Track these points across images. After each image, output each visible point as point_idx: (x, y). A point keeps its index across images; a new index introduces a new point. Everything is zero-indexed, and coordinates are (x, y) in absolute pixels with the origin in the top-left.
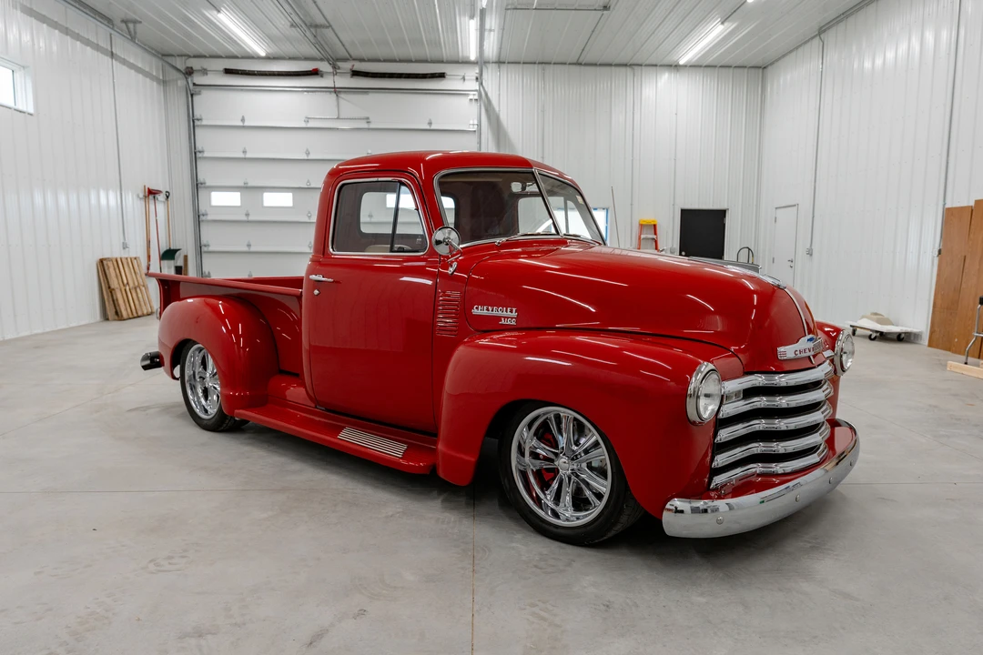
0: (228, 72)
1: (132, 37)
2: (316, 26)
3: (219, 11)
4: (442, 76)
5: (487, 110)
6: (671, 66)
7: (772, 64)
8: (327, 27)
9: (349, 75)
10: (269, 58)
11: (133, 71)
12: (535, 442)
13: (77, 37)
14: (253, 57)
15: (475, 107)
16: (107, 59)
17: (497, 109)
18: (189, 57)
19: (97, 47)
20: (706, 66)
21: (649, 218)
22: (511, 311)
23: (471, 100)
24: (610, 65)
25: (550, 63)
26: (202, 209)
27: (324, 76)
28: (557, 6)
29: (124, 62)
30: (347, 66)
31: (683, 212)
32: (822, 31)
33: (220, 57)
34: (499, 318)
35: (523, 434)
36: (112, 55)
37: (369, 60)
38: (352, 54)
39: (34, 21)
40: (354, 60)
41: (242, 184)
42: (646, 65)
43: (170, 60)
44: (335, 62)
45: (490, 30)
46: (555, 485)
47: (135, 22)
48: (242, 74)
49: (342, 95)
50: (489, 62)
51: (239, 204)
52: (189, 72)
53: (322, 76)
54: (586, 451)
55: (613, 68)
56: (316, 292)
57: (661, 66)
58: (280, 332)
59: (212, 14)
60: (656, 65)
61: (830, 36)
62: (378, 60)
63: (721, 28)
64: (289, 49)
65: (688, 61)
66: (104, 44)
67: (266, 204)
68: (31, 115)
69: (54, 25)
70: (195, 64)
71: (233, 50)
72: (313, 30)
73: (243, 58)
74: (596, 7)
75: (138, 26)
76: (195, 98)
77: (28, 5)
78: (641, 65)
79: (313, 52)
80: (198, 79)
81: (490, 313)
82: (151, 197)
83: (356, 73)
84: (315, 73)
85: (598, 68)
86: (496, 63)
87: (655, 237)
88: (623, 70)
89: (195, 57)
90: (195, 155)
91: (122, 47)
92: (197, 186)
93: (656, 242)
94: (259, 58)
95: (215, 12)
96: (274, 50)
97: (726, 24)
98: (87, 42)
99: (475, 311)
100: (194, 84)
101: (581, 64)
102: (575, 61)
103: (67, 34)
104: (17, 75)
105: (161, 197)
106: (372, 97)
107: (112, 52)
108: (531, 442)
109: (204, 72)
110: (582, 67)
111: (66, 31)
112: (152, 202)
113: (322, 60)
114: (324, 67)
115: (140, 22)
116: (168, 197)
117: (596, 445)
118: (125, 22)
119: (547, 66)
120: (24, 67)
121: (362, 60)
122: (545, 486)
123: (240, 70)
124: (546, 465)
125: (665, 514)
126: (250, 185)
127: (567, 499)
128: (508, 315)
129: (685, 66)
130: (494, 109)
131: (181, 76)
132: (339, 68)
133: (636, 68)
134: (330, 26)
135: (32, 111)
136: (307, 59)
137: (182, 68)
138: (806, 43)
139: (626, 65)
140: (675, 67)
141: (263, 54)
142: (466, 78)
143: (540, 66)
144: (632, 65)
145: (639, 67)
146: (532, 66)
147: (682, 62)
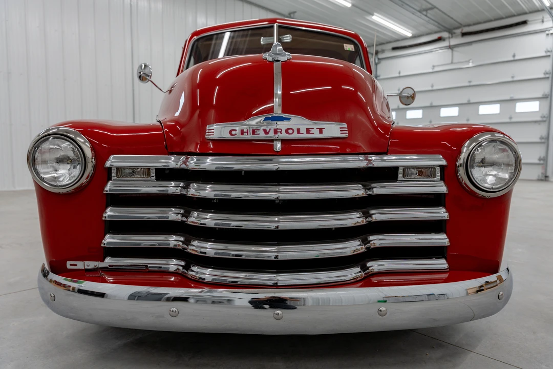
0: (394, 49)
4: (524, 23)
8: (433, 8)
9: (460, 36)
10: (414, 37)
14: (406, 38)
15: (550, 39)
18: (377, 45)
23: (548, 34)
27: (446, 40)
30: (458, 31)
33: (391, 42)
37: (475, 24)
38: (462, 23)
40: (464, 26)
44: (450, 31)
49: (455, 49)
52: (377, 53)
53: (444, 40)
64: (423, 30)
67: (407, 117)
70: (379, 48)
71: (396, 37)
73: (402, 40)
76: (379, 66)
79: (435, 28)
80: (380, 56)
83: (464, 34)
84: (440, 39)
89: (380, 45)
94: (409, 38)
95: (371, 16)
96: (416, 32)
100: (379, 59)
106: (475, 46)
109: (383, 51)
113: (442, 31)
114: (445, 35)
121: (469, 25)
123: (400, 46)
132: (455, 33)
134: (435, 7)
136: (436, 32)
137: (373, 51)
141: (409, 35)
142: (545, 20)
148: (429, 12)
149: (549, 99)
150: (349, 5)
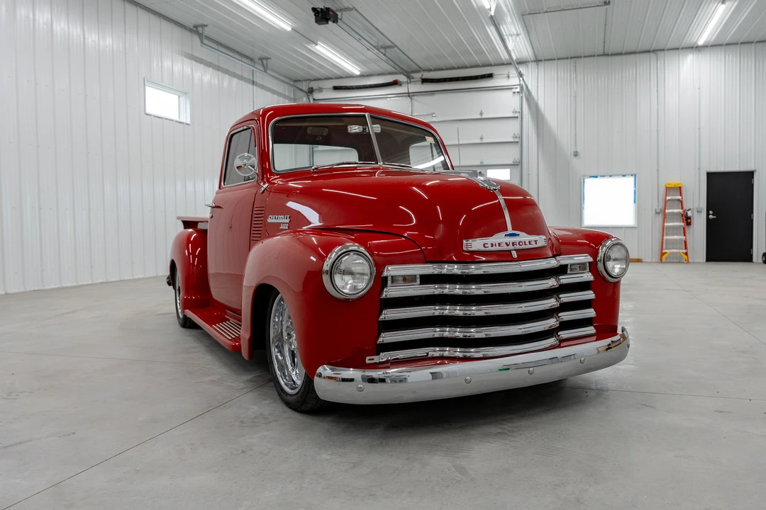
0: (336, 88)
1: (265, 69)
2: (385, 48)
3: (316, 44)
4: (490, 76)
5: (527, 100)
6: (692, 47)
8: (393, 47)
9: (420, 82)
10: (362, 76)
11: (269, 93)
13: (226, 72)
14: (351, 76)
15: (517, 97)
16: (249, 86)
17: (536, 98)
18: (311, 80)
19: (241, 78)
20: (727, 45)
21: (674, 181)
22: (287, 218)
23: (514, 92)
24: (634, 53)
25: (581, 57)
27: (403, 85)
29: (263, 87)
30: (418, 76)
31: (710, 175)
33: (331, 78)
34: (280, 224)
36: (253, 83)
37: (435, 70)
38: (421, 66)
39: (194, 63)
40: (424, 70)
42: (668, 50)
43: (299, 85)
44: (408, 74)
47: (267, 59)
48: (345, 89)
49: (415, 98)
50: (529, 62)
52: (311, 91)
53: (401, 85)
55: (638, 55)
57: (682, 48)
59: (312, 47)
60: (678, 49)
62: (441, 69)
63: (722, 8)
64: (375, 68)
65: (705, 42)
66: (247, 75)
68: (188, 124)
69: (209, 65)
70: (314, 85)
71: (338, 73)
72: (383, 51)
73: (346, 77)
75: (269, 61)
77: (190, 52)
78: (664, 50)
79: (389, 68)
80: (317, 96)
81: (275, 221)
83: (425, 81)
84: (395, 83)
85: (624, 57)
86: (534, 61)
87: (679, 197)
88: (647, 55)
89: (315, 80)
91: (260, 77)
93: (682, 202)
94: (356, 77)
95: (314, 45)
96: (365, 70)
97: (727, 3)
98: (234, 75)
99: (269, 220)
100: (314, 99)
101: (608, 55)
102: (601, 52)
103: (218, 70)
104: (182, 99)
106: (437, 97)
107: (253, 81)
109: (320, 90)
110: (610, 57)
111: (218, 68)
113: (400, 73)
114: (402, 78)
115: (270, 58)
118: (261, 59)
119: (579, 60)
120: (185, 94)
121: (430, 70)
123: (343, 86)
128: (285, 221)
129: (705, 47)
130: (533, 99)
131: (304, 94)
132: (413, 78)
133: (659, 53)
134: (396, 46)
135: (189, 122)
136: (390, 73)
137: (305, 88)
139: (649, 51)
140: (697, 48)
141: (358, 73)
142: (510, 75)
143: (572, 60)
144: (654, 51)
145: (662, 52)
146: (566, 60)
147: (701, 43)
148: (387, 50)
149: (519, 166)
150: (289, 29)
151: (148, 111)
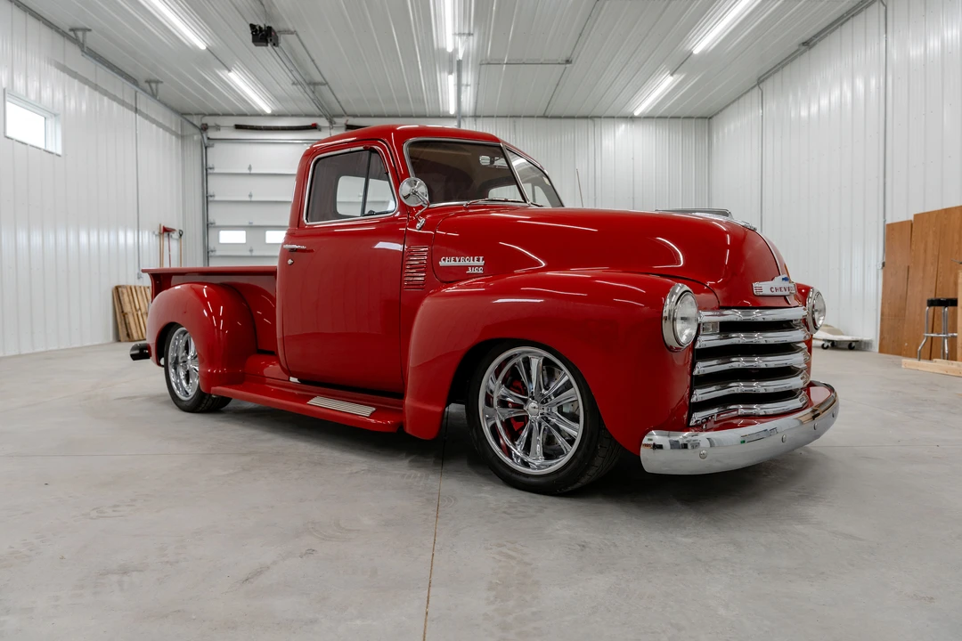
0: (238, 127)
1: (154, 95)
2: (315, 84)
3: (230, 71)
6: (627, 117)
7: (716, 114)
8: (324, 84)
9: (344, 128)
10: (273, 115)
11: (154, 126)
12: (503, 391)
13: (105, 93)
14: (261, 115)
16: (131, 114)
18: (205, 115)
19: (122, 103)
20: (658, 117)
22: (478, 260)
24: (573, 117)
25: (520, 117)
26: (211, 246)
27: (323, 130)
28: (524, 60)
29: (147, 117)
30: (341, 121)
32: (760, 81)
33: (232, 115)
34: (466, 268)
35: (490, 383)
36: (136, 111)
37: (362, 116)
38: (346, 110)
39: (67, 77)
40: (348, 116)
41: (247, 224)
42: (605, 117)
43: (188, 117)
44: (331, 119)
45: (467, 85)
46: (525, 434)
47: (157, 82)
48: (250, 129)
50: (466, 117)
51: (244, 241)
52: (204, 128)
53: (320, 130)
54: (556, 394)
55: (576, 119)
56: (290, 261)
57: (618, 117)
58: (261, 317)
59: (224, 74)
60: (614, 117)
61: (768, 85)
62: (369, 116)
63: (670, 79)
64: (292, 107)
65: (642, 113)
66: (130, 101)
67: (268, 241)
68: (59, 156)
69: (85, 81)
70: (210, 121)
71: (243, 109)
72: (312, 87)
73: (251, 115)
74: (560, 61)
75: (160, 85)
76: (209, 150)
77: (62, 62)
78: (600, 117)
79: (312, 108)
80: (212, 134)
81: (457, 264)
82: (166, 234)
83: (350, 127)
84: (314, 127)
85: (563, 121)
86: (472, 117)
88: (584, 121)
89: (210, 115)
90: (207, 199)
91: (145, 102)
92: (208, 226)
94: (266, 115)
95: (227, 72)
96: (279, 108)
97: (675, 76)
98: (114, 98)
99: (442, 263)
100: (208, 138)
101: (547, 117)
102: (542, 114)
103: (96, 89)
104: (49, 122)
105: (175, 235)
107: (136, 109)
108: (499, 391)
109: (218, 128)
110: (549, 120)
111: (95, 87)
112: (166, 239)
113: (320, 116)
114: (322, 122)
115: (162, 82)
116: (181, 235)
117: (568, 386)
118: (149, 82)
119: (517, 120)
120: (55, 115)
121: (355, 116)
122: (514, 436)
123: (249, 125)
124: (514, 413)
125: (643, 450)
126: (255, 223)
127: (538, 447)
128: (475, 264)
129: (639, 118)
131: (197, 131)
132: (335, 123)
133: (596, 119)
134: (327, 83)
135: (59, 152)
136: (307, 115)
137: (198, 124)
138: (746, 93)
139: (587, 117)
140: (631, 118)
141: (268, 111)
143: (512, 119)
144: (592, 118)
145: (599, 119)
146: (504, 119)
147: (637, 113)
150: (202, 47)
151: (8, 134)
